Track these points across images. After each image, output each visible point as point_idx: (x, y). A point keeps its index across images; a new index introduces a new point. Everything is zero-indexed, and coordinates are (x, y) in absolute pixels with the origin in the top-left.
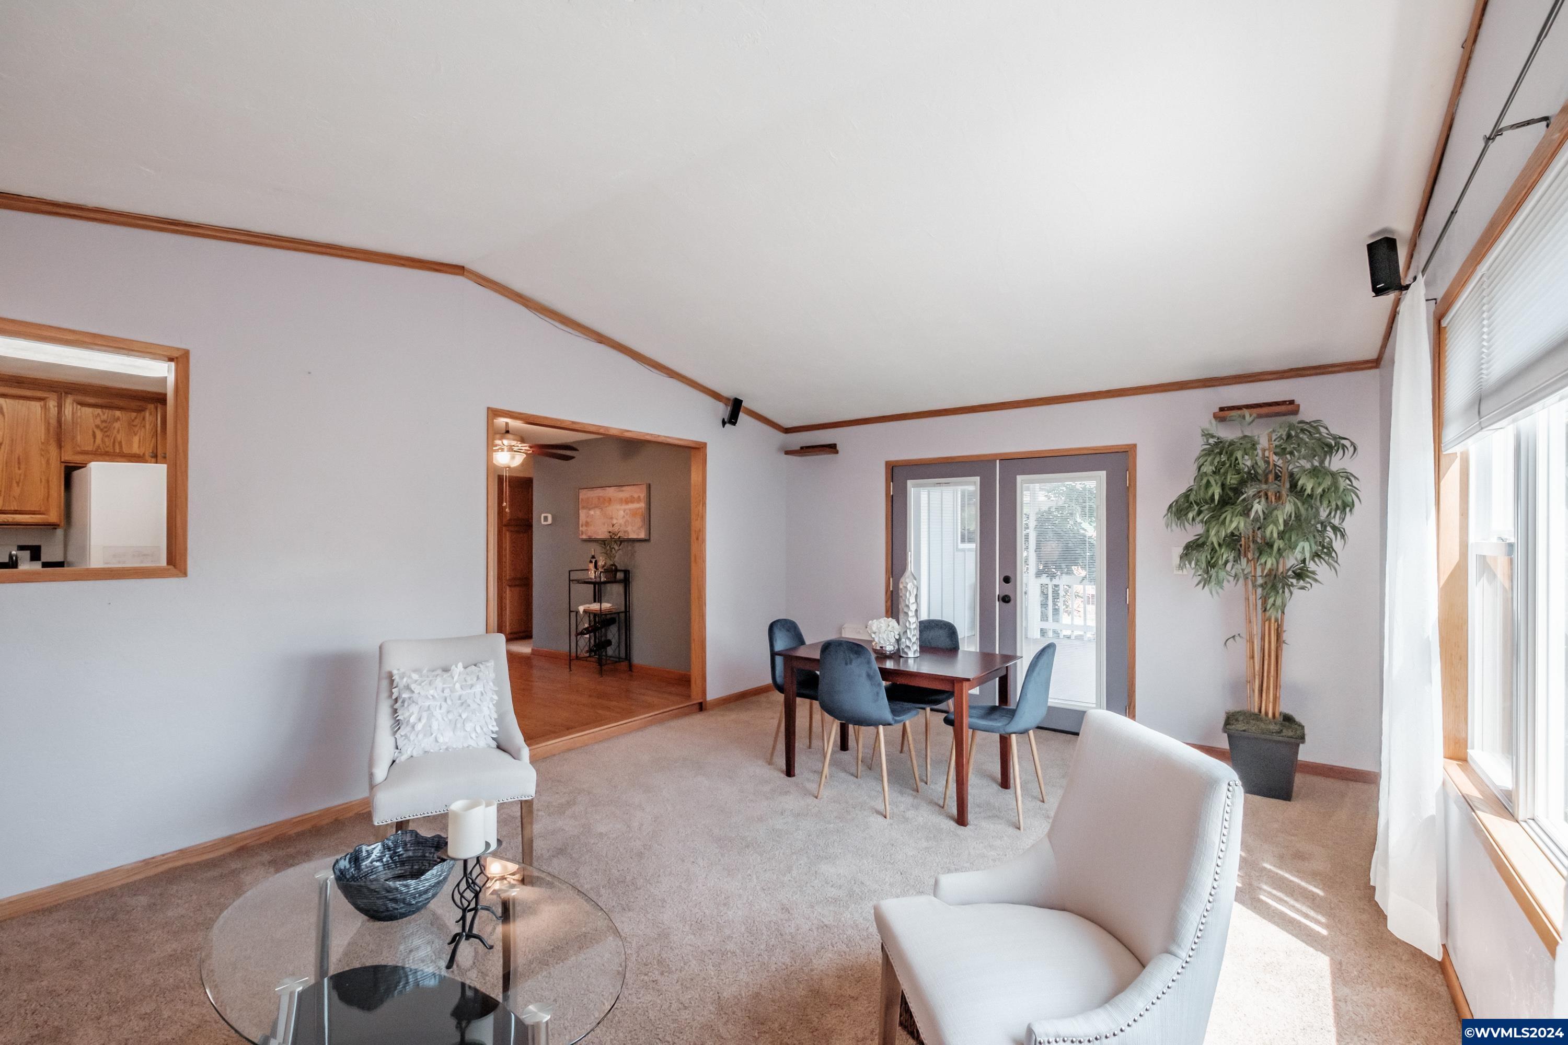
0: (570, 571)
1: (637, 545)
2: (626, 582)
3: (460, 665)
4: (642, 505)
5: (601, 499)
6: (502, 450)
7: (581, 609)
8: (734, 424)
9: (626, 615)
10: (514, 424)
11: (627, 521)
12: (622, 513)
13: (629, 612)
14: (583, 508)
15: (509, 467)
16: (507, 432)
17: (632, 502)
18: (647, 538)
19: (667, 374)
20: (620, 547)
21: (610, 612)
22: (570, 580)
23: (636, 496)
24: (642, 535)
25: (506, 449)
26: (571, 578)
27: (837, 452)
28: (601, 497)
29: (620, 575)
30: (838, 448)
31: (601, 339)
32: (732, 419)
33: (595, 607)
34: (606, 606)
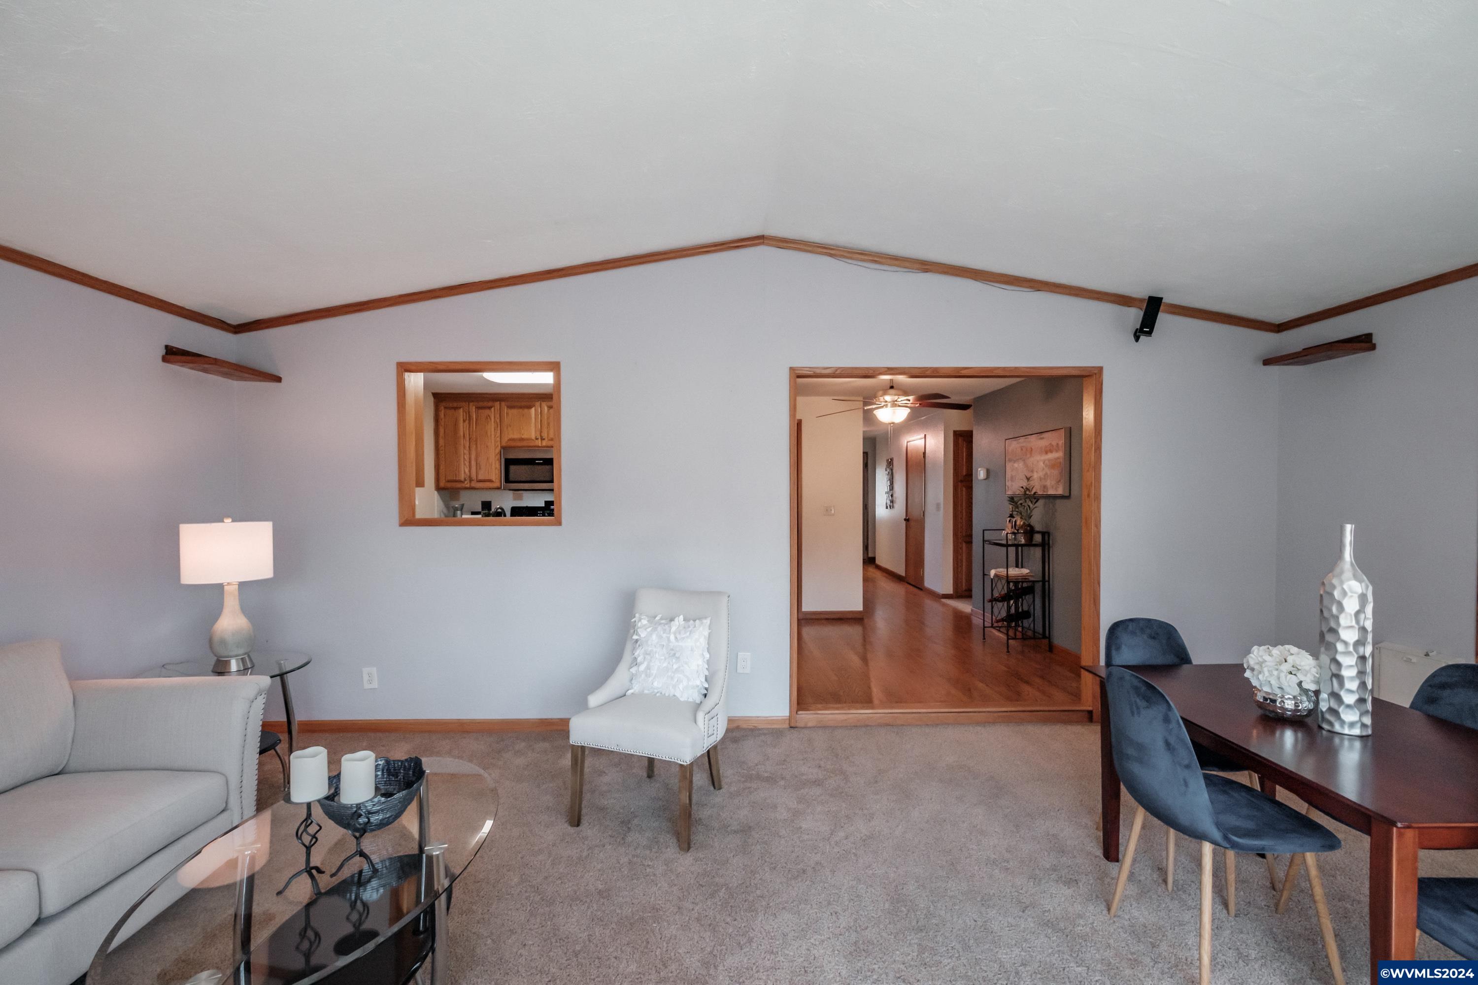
0: (984, 530)
1: (1058, 501)
2: (1045, 546)
3: (681, 617)
4: (1059, 455)
5: (1024, 449)
6: (886, 406)
7: (993, 573)
8: (1149, 333)
9: (1044, 585)
10: (901, 378)
11: (1046, 474)
12: (1041, 464)
13: (1049, 581)
14: (1010, 460)
15: (893, 423)
16: (892, 387)
17: (1051, 451)
18: (1067, 494)
19: (1031, 287)
20: (1036, 505)
21: (1024, 579)
22: (984, 541)
23: (1054, 443)
24: (1060, 491)
25: (889, 405)
26: (986, 538)
27: (1373, 347)
28: (1024, 447)
29: (1038, 538)
30: (1375, 340)
31: (926, 266)
32: (1146, 327)
33: (1014, 572)
34: (1025, 571)
